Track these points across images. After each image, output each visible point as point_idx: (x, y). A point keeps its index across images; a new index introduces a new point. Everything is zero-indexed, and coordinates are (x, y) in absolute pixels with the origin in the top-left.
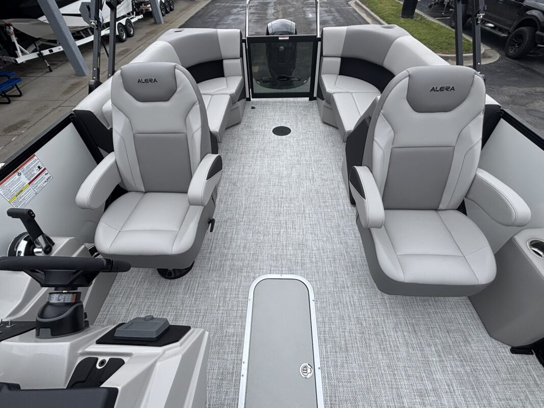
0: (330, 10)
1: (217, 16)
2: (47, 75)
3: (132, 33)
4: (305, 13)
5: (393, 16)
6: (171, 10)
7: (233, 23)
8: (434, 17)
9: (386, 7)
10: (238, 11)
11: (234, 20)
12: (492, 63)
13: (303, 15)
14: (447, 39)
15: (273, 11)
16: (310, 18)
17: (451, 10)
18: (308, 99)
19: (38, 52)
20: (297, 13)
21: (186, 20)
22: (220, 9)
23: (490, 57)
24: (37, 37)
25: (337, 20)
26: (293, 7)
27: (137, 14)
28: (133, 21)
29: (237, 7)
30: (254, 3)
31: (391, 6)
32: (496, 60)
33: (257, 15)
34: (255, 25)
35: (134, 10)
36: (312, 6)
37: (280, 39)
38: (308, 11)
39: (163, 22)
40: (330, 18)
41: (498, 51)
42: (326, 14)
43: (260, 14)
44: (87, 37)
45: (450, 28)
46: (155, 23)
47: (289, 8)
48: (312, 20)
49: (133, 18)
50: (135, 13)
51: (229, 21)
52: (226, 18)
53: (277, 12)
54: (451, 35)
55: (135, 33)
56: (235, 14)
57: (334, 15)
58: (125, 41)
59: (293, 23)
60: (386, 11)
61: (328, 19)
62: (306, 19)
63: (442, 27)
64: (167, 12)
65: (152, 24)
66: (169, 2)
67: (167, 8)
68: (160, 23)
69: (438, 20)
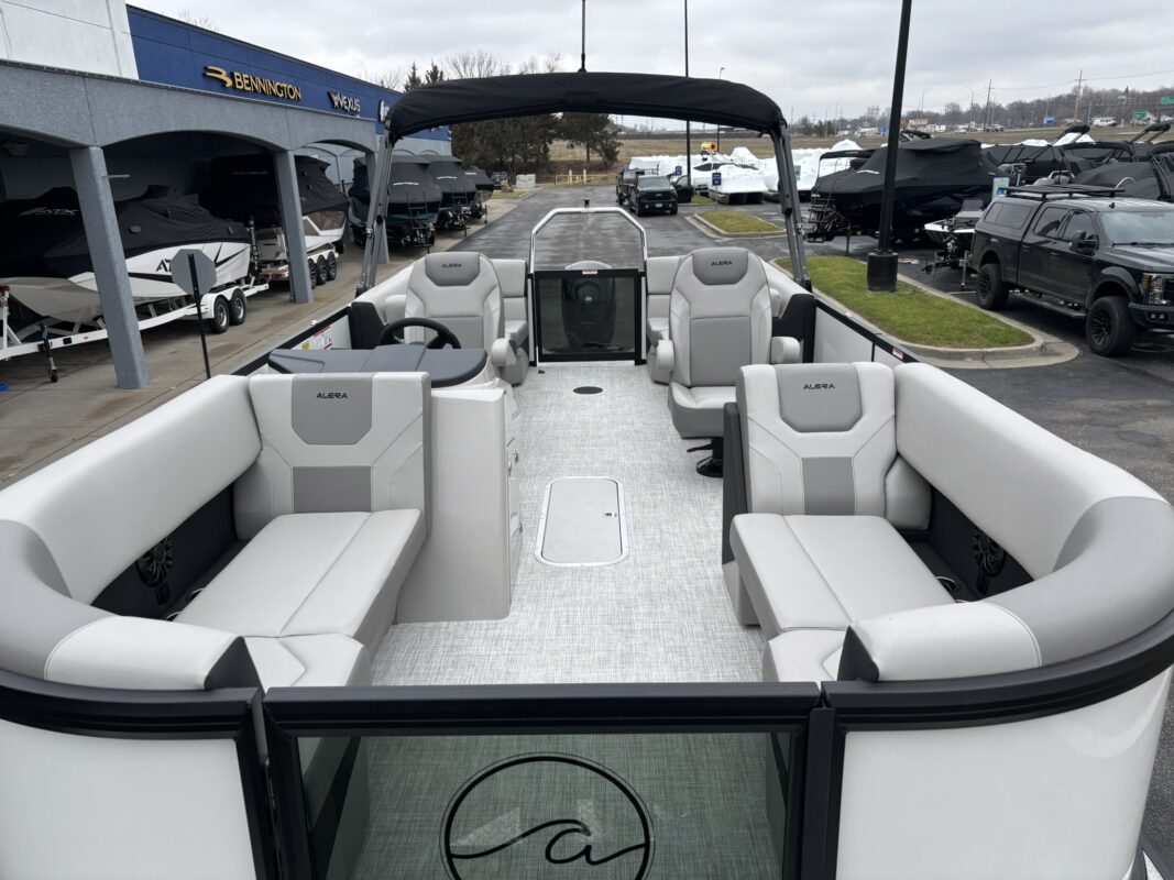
2: (46, 387)
3: (241, 316)
5: (849, 288)
6: (330, 278)
8: (946, 290)
9: (835, 273)
12: (1061, 364)
14: (961, 323)
17: (973, 275)
18: (633, 362)
19: (42, 342)
23: (1058, 354)
24: (44, 314)
27: (258, 282)
28: (247, 294)
31: (848, 270)
32: (1069, 358)
35: (251, 274)
37: (584, 273)
39: (310, 300)
41: (1077, 346)
44: (158, 315)
45: (978, 308)
46: (293, 301)
49: (246, 289)
50: (252, 279)
54: (970, 318)
55: (247, 318)
58: (224, 331)
60: (834, 280)
63: (954, 304)
64: (319, 282)
65: (285, 303)
66: (327, 261)
67: (323, 272)
68: (306, 301)
69: (955, 295)
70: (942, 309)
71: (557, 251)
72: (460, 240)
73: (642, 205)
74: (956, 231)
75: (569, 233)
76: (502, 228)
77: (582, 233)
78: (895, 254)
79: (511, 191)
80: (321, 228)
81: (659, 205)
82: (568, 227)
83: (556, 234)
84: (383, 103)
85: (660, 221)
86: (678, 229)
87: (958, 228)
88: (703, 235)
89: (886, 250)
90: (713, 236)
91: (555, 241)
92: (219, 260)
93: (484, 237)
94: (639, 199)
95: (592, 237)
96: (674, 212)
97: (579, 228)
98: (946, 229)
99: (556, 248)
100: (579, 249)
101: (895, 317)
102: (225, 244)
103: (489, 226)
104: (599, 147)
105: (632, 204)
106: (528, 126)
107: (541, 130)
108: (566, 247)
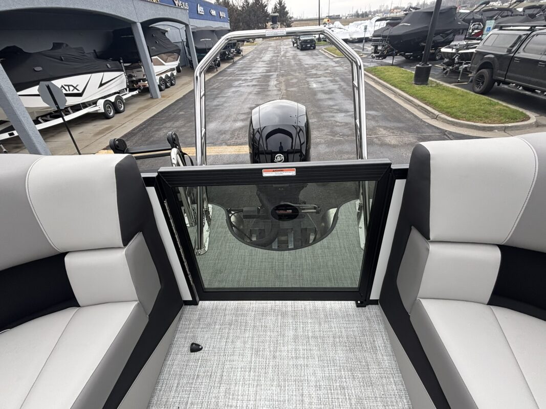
0: (334, 80)
1: (217, 89)
3: (122, 109)
4: (309, 83)
5: (405, 83)
6: (172, 85)
7: (233, 95)
8: (450, 83)
10: (240, 84)
11: (234, 92)
13: (307, 86)
15: (276, 83)
16: (315, 88)
20: (300, 84)
21: (185, 94)
22: (222, 82)
25: (344, 89)
26: (296, 78)
27: (131, 90)
28: (124, 97)
29: (240, 80)
30: (256, 76)
33: (259, 87)
34: (256, 97)
35: (128, 86)
36: (315, 76)
37: (265, 174)
38: (312, 81)
39: (160, 97)
40: (335, 87)
42: (331, 84)
43: (262, 85)
44: (74, 112)
46: (152, 98)
47: (291, 79)
48: (316, 89)
50: (128, 89)
51: (229, 94)
52: (226, 91)
53: (280, 83)
55: (126, 109)
56: (236, 86)
57: (340, 84)
58: (111, 118)
59: (300, 105)
60: (396, 79)
61: (334, 89)
62: (311, 88)
65: (148, 99)
66: (170, 78)
67: (167, 83)
68: (157, 98)
69: (455, 85)
70: (462, 96)
71: (268, 67)
72: (231, 64)
73: (302, 46)
74: (460, 52)
75: (274, 58)
76: (248, 57)
77: (279, 58)
78: (430, 65)
79: (253, 43)
80: (165, 62)
81: (309, 45)
82: (274, 56)
83: (269, 59)
84: (199, 5)
85: (310, 52)
86: (317, 55)
87: (461, 50)
88: (328, 58)
89: (426, 63)
90: (332, 58)
91: (268, 62)
92: (103, 82)
93: (240, 62)
94: (301, 43)
95: (283, 60)
96: (314, 48)
97: (278, 56)
98: (454, 51)
99: (269, 65)
100: (278, 65)
101: (440, 102)
102: (106, 73)
103: (243, 57)
104: (285, 24)
105: (298, 45)
106: (259, 17)
107: (264, 18)
108: (273, 65)
